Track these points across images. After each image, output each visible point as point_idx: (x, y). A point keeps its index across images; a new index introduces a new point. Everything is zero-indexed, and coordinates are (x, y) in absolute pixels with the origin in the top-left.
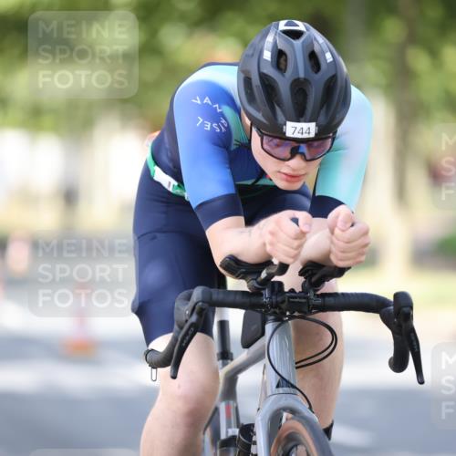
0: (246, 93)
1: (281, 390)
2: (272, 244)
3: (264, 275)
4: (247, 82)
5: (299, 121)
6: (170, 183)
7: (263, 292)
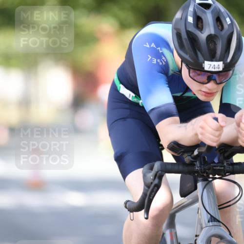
0: (178, 42)
1: (211, 224)
2: (202, 134)
3: (196, 152)
4: (178, 35)
5: (212, 61)
6: (130, 95)
7: (195, 163)
